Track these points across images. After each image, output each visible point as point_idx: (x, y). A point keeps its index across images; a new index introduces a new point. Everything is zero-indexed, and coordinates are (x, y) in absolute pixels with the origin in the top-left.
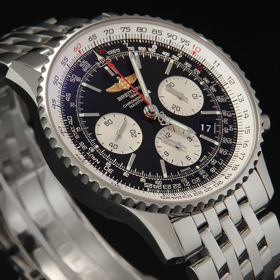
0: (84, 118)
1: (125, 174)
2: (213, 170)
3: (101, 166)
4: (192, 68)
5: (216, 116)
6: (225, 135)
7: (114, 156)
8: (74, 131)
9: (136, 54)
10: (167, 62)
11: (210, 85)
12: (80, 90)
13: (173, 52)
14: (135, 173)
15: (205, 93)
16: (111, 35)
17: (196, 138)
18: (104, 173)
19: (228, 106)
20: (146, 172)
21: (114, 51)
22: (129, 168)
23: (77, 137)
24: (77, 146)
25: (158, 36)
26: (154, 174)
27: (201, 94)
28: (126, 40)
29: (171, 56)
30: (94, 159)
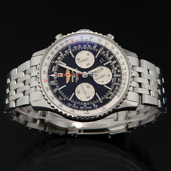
0: (72, 99)
1: (101, 102)
2: (119, 71)
3: (93, 108)
4: (77, 47)
5: (100, 53)
6: (109, 56)
7: (92, 100)
8: (74, 107)
9: (60, 62)
10: (70, 53)
11: (87, 46)
12: (61, 92)
13: (67, 48)
14: (103, 98)
15: (89, 50)
16: (47, 65)
17: (104, 67)
18: (96, 109)
19: (99, 46)
20: (105, 94)
21: (53, 69)
22: (100, 99)
23: (77, 107)
24: (81, 110)
25: (58, 49)
26: (107, 92)
27: (89, 52)
28: (52, 61)
29: (68, 50)
30: (89, 108)
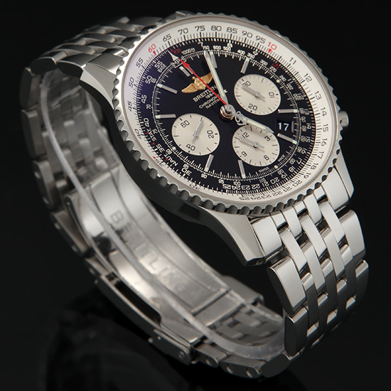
0: (161, 120)
1: (203, 176)
2: (292, 169)
3: (179, 168)
4: (268, 66)
5: (294, 114)
6: (303, 134)
7: (191, 157)
8: (150, 133)
9: (211, 53)
10: (243, 61)
11: (286, 83)
12: (155, 92)
13: (248, 50)
14: (213, 174)
15: (282, 91)
16: (186, 35)
17: (274, 137)
18: (182, 175)
19: (305, 104)
20: (224, 174)
21: (188, 51)
22: (207, 169)
23: (154, 139)
24: (154, 149)
25: (233, 34)
26: (232, 174)
27: (278, 92)
28: (200, 39)
29: (246, 54)
30: (172, 161)
